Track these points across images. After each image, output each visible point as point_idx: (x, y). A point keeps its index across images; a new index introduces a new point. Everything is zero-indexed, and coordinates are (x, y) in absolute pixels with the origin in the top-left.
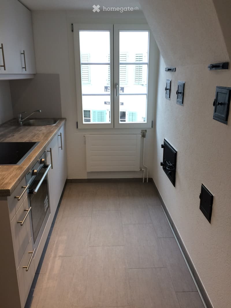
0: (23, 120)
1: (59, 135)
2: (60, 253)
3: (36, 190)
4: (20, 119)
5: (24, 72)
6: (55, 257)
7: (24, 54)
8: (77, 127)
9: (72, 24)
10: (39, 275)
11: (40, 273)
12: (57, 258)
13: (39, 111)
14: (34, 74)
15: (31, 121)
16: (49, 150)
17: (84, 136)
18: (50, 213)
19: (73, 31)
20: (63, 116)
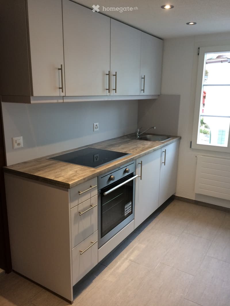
0: (140, 134)
1: (163, 152)
2: (132, 258)
3: (106, 193)
4: (138, 134)
5: (142, 93)
6: (126, 259)
7: (144, 78)
8: (191, 147)
9: (199, 48)
10: (107, 267)
11: (108, 266)
12: (128, 261)
13: (153, 127)
14: (159, 95)
15: (148, 136)
16: (140, 163)
17: (196, 157)
18: (134, 219)
19: (198, 54)
20: (178, 135)
